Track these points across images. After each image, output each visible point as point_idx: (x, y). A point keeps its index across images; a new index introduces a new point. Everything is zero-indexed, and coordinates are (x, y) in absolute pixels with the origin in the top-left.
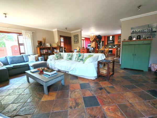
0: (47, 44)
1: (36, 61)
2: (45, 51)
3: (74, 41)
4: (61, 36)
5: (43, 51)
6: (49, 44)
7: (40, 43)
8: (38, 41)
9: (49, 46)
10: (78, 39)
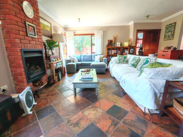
0: (118, 44)
1: (100, 61)
2: (114, 52)
3: (165, 36)
4: (139, 31)
5: (112, 52)
6: (120, 43)
7: (110, 42)
8: (108, 40)
9: (119, 46)
10: (174, 32)
